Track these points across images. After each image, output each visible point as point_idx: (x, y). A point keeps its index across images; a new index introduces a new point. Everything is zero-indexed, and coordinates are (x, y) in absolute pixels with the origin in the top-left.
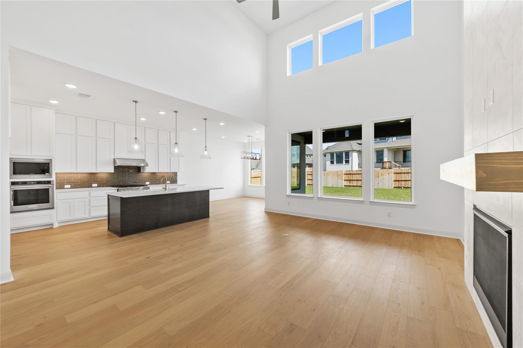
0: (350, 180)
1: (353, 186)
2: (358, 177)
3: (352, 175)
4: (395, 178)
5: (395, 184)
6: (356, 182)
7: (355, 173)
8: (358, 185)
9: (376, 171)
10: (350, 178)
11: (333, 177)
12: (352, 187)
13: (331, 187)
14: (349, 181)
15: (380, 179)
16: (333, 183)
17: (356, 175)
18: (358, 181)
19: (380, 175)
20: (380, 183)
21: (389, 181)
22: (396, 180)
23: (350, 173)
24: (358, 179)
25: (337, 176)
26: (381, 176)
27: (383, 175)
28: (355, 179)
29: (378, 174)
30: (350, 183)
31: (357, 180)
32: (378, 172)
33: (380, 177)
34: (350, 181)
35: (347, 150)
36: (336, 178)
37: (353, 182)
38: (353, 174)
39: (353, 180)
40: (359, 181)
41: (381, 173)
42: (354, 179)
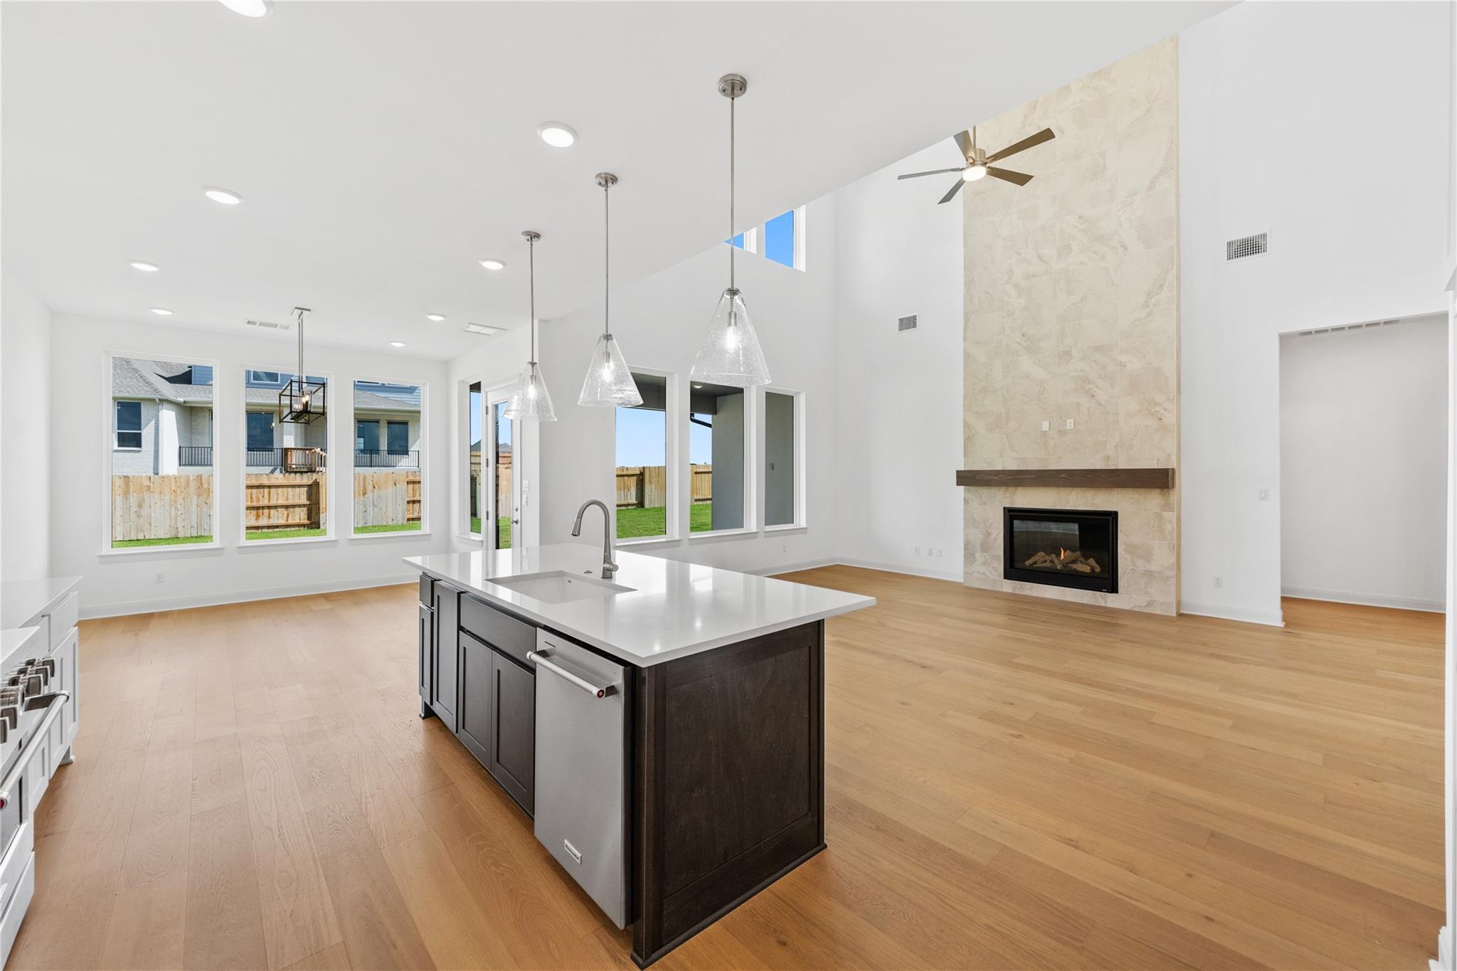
0: (258, 508)
1: (269, 527)
2: (290, 496)
3: (266, 490)
4: (411, 494)
5: (411, 511)
6: (286, 513)
7: (280, 481)
8: (290, 522)
9: (359, 476)
10: (259, 500)
11: (180, 500)
12: (265, 530)
13: (167, 537)
14: (254, 512)
15: (371, 498)
16: (176, 522)
17: (285, 489)
18: (291, 509)
19: (370, 487)
20: (370, 509)
21: (396, 503)
22: (412, 499)
23: (260, 482)
24: (290, 502)
25: (199, 495)
26: (373, 491)
27: (379, 488)
28: (281, 502)
29: (364, 486)
30: (258, 517)
31: (287, 507)
32: (365, 478)
33: (369, 494)
34: (261, 511)
35: (133, 395)
36: (195, 502)
37: (272, 511)
38: (270, 487)
39: (269, 507)
40: (297, 509)
41: (372, 481)
42: (273, 503)
